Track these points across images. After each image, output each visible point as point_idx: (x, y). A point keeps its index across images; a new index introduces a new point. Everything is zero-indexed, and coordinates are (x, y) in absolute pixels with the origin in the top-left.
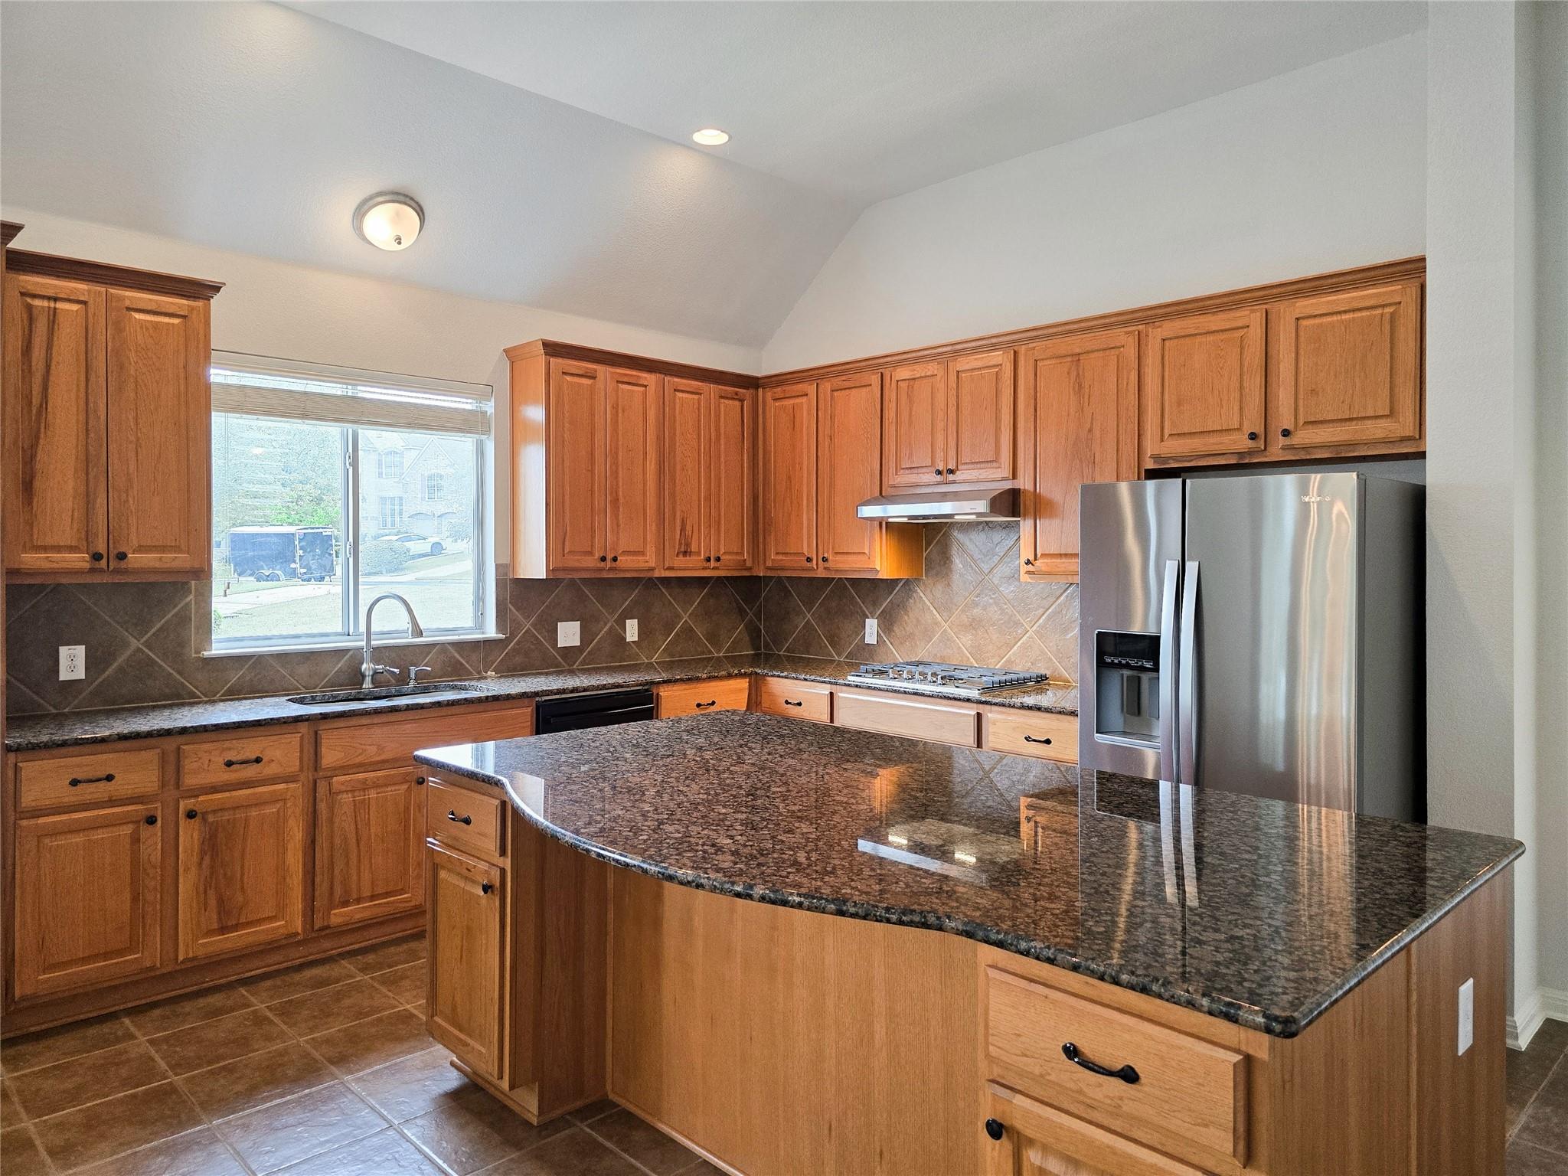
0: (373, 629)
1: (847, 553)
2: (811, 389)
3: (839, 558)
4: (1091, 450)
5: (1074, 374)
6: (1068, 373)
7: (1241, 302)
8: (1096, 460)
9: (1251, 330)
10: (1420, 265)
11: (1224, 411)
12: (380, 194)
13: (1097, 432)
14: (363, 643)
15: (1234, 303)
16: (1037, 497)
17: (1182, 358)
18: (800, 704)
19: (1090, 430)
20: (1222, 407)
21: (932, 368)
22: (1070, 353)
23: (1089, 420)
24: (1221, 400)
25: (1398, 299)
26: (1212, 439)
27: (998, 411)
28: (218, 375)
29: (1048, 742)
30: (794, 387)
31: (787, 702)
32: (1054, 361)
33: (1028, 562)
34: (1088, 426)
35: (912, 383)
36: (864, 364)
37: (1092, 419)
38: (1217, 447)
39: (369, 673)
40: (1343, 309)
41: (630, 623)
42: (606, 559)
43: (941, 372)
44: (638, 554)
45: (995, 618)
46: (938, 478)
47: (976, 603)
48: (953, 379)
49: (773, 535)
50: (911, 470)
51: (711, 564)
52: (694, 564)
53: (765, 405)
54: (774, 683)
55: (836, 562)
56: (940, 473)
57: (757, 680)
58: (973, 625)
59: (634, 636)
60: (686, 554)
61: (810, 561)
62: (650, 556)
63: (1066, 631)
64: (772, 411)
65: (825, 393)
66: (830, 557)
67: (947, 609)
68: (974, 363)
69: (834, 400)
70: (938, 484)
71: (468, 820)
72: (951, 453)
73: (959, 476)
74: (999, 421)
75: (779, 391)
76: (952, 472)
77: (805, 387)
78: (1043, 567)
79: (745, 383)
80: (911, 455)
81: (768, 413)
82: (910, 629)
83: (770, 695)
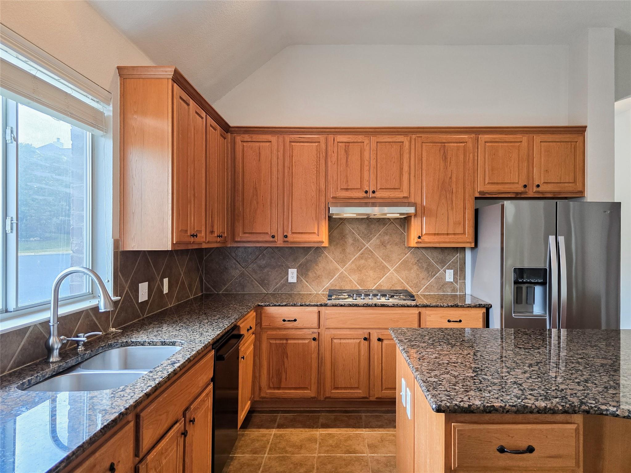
1: (302, 233)
2: (273, 139)
3: (295, 235)
4: (451, 187)
5: (442, 152)
6: (440, 151)
7: (517, 131)
8: (454, 191)
9: (523, 143)
10: (584, 129)
11: (512, 175)
13: (454, 179)
15: (516, 131)
17: (494, 151)
18: (295, 320)
19: (451, 178)
20: (511, 173)
21: (360, 138)
22: (440, 141)
23: (450, 173)
24: (510, 170)
25: (576, 141)
26: (506, 186)
27: (401, 165)
29: (460, 321)
30: (259, 136)
31: (284, 321)
32: (432, 144)
34: (450, 176)
35: (347, 144)
36: (315, 130)
37: (452, 173)
38: (508, 190)
40: (558, 141)
41: (166, 281)
42: (193, 236)
43: (366, 142)
44: (200, 232)
45: (372, 264)
46: (365, 195)
47: (361, 258)
48: (374, 145)
49: (241, 221)
50: (347, 189)
51: (219, 239)
52: (215, 240)
53: (234, 143)
54: (272, 310)
55: (291, 238)
56: (366, 192)
57: (259, 309)
58: (359, 269)
59: (166, 290)
60: (212, 232)
61: (273, 237)
62: (203, 234)
63: (411, 269)
64: (241, 147)
65: (284, 141)
66: (289, 234)
67: (343, 262)
68: (387, 139)
69: (292, 148)
70: (364, 198)
71: (531, 450)
72: (373, 182)
73: (377, 194)
74: (401, 169)
75: (247, 137)
76: (374, 192)
77: (269, 137)
78: (426, 238)
79: (226, 128)
80: (347, 181)
81: (237, 149)
82: (319, 273)
83: (271, 317)
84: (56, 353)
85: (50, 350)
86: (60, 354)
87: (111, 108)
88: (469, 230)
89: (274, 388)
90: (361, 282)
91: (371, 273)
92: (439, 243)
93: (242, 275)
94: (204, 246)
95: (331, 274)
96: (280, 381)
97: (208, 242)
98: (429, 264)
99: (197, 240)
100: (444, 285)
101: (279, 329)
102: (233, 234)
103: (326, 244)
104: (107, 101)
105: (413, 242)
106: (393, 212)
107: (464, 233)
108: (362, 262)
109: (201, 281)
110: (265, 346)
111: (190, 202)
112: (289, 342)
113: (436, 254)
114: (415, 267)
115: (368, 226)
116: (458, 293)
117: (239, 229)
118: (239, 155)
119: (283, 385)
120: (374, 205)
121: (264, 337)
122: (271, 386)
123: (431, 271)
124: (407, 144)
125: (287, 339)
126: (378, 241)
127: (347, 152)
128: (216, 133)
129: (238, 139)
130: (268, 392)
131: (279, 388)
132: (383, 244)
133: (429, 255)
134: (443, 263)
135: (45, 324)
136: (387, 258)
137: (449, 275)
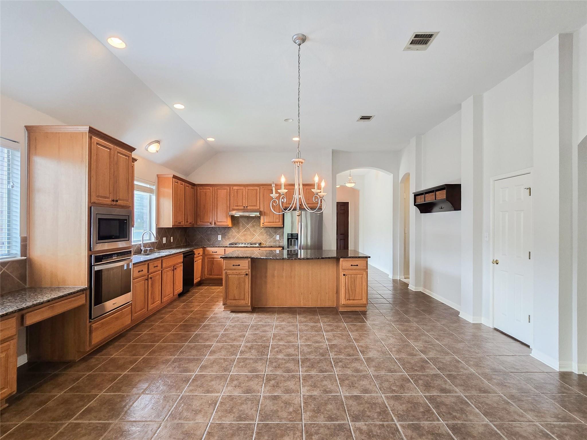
0: (144, 239)
1: (221, 222)
2: (211, 188)
12: (156, 141)
14: (142, 242)
16: (265, 212)
18: (216, 252)
21: (242, 188)
27: (257, 197)
28: (136, 183)
30: (206, 187)
31: (213, 252)
33: (263, 223)
35: (237, 190)
36: (225, 185)
39: (143, 250)
41: (172, 238)
42: (179, 223)
43: (244, 189)
44: (182, 222)
45: (249, 234)
46: (244, 208)
47: (245, 231)
48: (247, 190)
49: (199, 218)
50: (237, 206)
51: (190, 224)
52: (188, 224)
53: (197, 190)
54: (208, 249)
55: (218, 224)
56: (244, 207)
57: (204, 248)
58: (245, 235)
59: (172, 241)
60: (187, 222)
61: (211, 223)
62: (183, 222)
63: (263, 235)
64: (199, 192)
65: (215, 189)
66: (217, 222)
67: (238, 232)
68: (251, 188)
69: (217, 191)
70: (243, 209)
71: (239, 265)
72: (246, 203)
73: (248, 208)
74: (257, 199)
75: (201, 188)
76: (247, 207)
77: (209, 188)
78: (266, 224)
79: (193, 185)
80: (237, 203)
81: (198, 192)
82: (230, 237)
83: (208, 251)
84: (143, 251)
85: (141, 250)
86: (144, 252)
87: (155, 187)
88: (281, 221)
89: (210, 275)
90: (245, 240)
91: (249, 236)
92: (270, 225)
93: (201, 237)
94: (184, 226)
95: (234, 237)
96: (211, 273)
97: (186, 225)
98: (270, 233)
99: (181, 224)
100: (275, 241)
101: (211, 255)
102: (196, 222)
103: (230, 226)
104: (154, 185)
105: (261, 226)
106: (253, 215)
107: (279, 222)
108: (246, 232)
109: (186, 239)
110: (206, 260)
111: (179, 213)
112: (215, 259)
113: (273, 229)
114: (265, 234)
115: (248, 219)
116: (281, 244)
117: (199, 220)
118: (199, 195)
119: (212, 274)
120: (247, 212)
121: (206, 258)
122: (209, 274)
123: (271, 236)
124: (259, 190)
125: (214, 259)
126: (251, 225)
127: (237, 193)
128: (189, 188)
129: (198, 188)
130: (207, 276)
131: (211, 275)
132: (253, 226)
133: (270, 230)
134: (275, 233)
135: (140, 244)
136: (255, 231)
137: (278, 237)
